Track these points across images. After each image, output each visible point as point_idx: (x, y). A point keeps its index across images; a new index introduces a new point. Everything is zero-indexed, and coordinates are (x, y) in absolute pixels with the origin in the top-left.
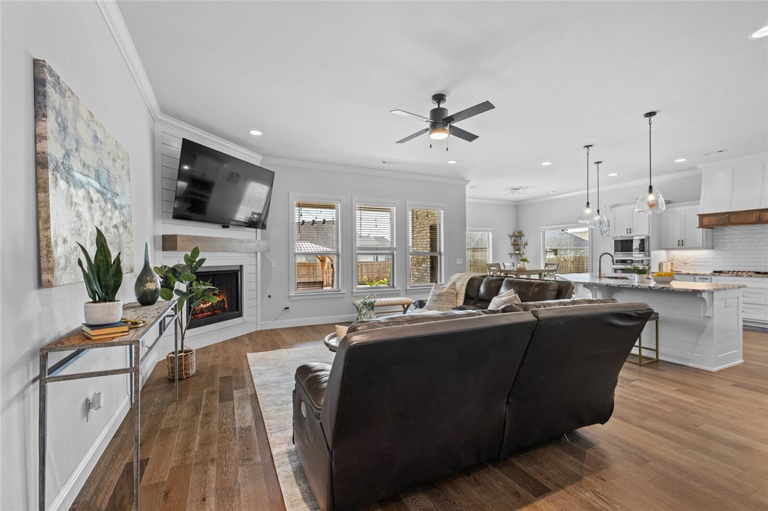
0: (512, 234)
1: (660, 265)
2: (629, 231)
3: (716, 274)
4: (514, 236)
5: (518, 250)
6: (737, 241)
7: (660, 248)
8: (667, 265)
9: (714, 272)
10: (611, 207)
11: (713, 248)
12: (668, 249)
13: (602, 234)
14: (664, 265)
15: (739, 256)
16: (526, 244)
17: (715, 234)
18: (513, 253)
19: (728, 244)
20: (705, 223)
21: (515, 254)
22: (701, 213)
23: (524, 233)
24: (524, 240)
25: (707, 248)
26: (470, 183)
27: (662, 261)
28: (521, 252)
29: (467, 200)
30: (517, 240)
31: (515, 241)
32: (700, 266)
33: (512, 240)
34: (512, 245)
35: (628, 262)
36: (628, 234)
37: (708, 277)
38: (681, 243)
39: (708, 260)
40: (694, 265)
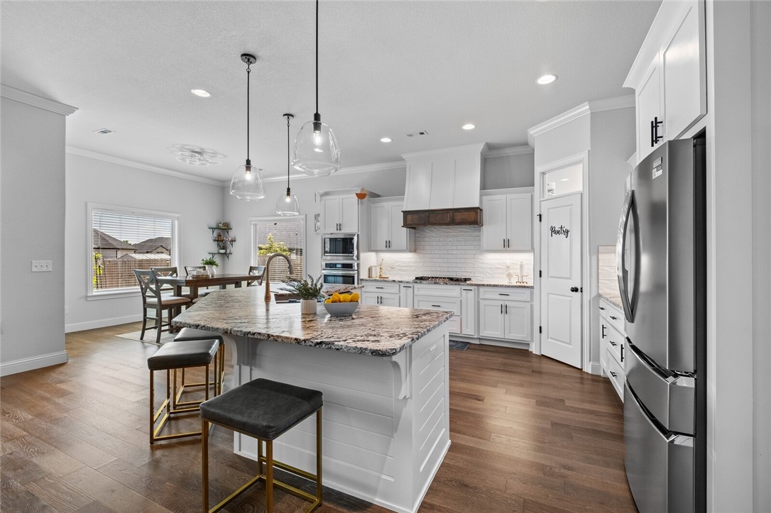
0: (214, 225)
1: (370, 270)
2: (339, 227)
3: (418, 281)
4: (218, 228)
5: (224, 248)
6: (434, 244)
7: (370, 250)
8: (376, 270)
9: (417, 278)
10: (322, 196)
11: (415, 251)
12: (377, 251)
13: (316, 231)
14: (373, 269)
15: (436, 260)
16: (233, 241)
17: (416, 235)
18: (216, 252)
19: (428, 247)
20: (409, 222)
21: (219, 253)
22: (404, 210)
23: (233, 225)
24: (232, 234)
25: (410, 252)
26: (76, 112)
27: (372, 265)
28: (228, 252)
29: (68, 150)
30: (222, 235)
31: (219, 235)
32: (405, 271)
33: (215, 234)
34: (215, 240)
35: (338, 266)
36: (338, 232)
37: (411, 285)
38: (388, 244)
39: (412, 264)
40: (400, 270)
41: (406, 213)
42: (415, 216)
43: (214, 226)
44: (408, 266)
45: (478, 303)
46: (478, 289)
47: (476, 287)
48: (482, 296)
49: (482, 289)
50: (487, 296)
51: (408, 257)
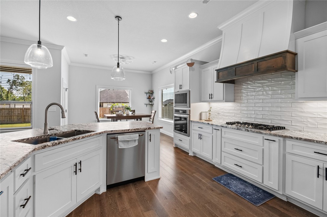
1: (201, 114)
2: (181, 87)
4: (149, 93)
8: (205, 114)
11: (234, 101)
14: (203, 114)
16: (154, 98)
17: (236, 88)
18: (148, 103)
20: (221, 78)
21: (150, 104)
22: (218, 68)
23: (154, 92)
24: (154, 95)
27: (202, 111)
28: (153, 103)
30: (150, 96)
33: (148, 96)
34: (147, 98)
35: (181, 112)
36: (180, 90)
37: (220, 129)
38: (211, 96)
39: (231, 111)
40: (224, 115)
41: (218, 71)
42: (225, 72)
43: (147, 92)
44: (228, 113)
45: (284, 156)
46: (284, 141)
47: (281, 139)
48: (288, 149)
49: (289, 142)
50: (296, 151)
51: (229, 106)
